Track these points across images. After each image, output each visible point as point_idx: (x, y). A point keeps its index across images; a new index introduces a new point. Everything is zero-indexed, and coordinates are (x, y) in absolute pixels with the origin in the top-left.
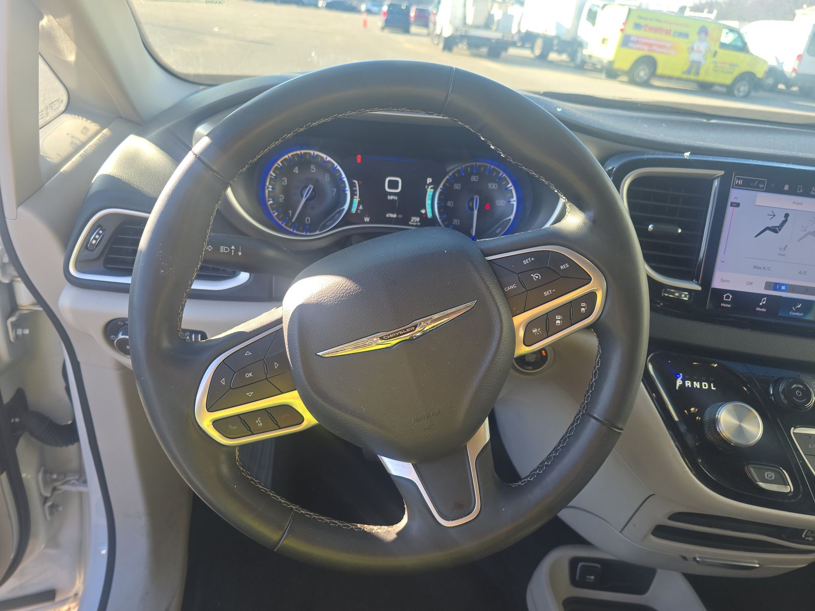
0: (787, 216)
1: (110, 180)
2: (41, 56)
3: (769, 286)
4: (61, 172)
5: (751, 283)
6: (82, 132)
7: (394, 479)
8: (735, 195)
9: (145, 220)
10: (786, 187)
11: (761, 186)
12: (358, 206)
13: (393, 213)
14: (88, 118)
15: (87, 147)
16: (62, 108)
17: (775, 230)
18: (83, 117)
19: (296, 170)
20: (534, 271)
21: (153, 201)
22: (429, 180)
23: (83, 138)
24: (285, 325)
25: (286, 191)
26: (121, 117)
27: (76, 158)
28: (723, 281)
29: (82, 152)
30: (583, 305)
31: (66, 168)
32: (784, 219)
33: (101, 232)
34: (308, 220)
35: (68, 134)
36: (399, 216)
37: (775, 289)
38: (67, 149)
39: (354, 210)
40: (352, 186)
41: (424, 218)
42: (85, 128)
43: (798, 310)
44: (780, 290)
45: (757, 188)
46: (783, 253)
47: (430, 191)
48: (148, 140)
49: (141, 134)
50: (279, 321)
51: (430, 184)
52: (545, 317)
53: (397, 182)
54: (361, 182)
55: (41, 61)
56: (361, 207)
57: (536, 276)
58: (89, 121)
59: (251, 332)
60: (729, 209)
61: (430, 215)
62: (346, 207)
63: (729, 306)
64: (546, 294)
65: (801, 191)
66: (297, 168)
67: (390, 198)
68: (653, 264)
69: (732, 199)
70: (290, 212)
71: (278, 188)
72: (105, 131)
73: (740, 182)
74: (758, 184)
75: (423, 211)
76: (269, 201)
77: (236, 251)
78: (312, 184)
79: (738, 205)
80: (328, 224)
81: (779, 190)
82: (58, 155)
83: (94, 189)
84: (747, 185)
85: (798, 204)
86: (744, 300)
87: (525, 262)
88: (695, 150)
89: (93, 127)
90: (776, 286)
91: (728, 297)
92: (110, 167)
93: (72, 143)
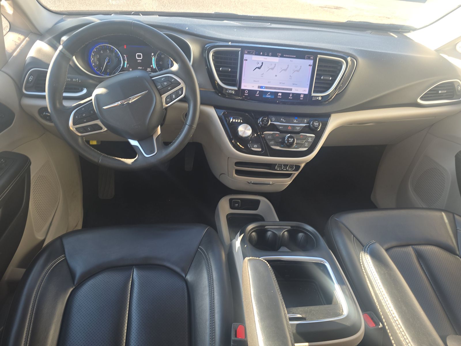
0: (262, 63)
1: (33, 58)
2: (2, 15)
3: (259, 87)
4: (13, 56)
5: (253, 87)
6: (18, 40)
7: (133, 146)
8: (246, 56)
9: (47, 72)
10: (261, 53)
11: (253, 53)
12: (127, 65)
13: (140, 67)
14: (19, 34)
15: (21, 46)
16: (8, 30)
17: (259, 68)
18: (17, 33)
19: (102, 52)
20: (165, 82)
21: (49, 65)
22: (153, 54)
23: (19, 42)
24: (93, 101)
25: (99, 60)
26: (32, 32)
27: (18, 50)
28: (245, 86)
29: (20, 47)
30: (180, 91)
31: (15, 54)
32: (262, 64)
33: (32, 77)
34: (108, 71)
35: (13, 41)
36: (143, 68)
37: (261, 88)
38: (14, 47)
39: (125, 66)
40: (123, 57)
41: (152, 68)
42: (19, 38)
43: (269, 95)
44: (262, 88)
45: (252, 54)
46: (262, 76)
47: (153, 58)
48: (45, 43)
49: (41, 40)
50: (91, 100)
51: (153, 56)
52: (170, 95)
53: (141, 55)
54: (127, 56)
55: (2, 16)
56: (128, 65)
57: (165, 83)
58: (20, 35)
59: (83, 103)
60: (244, 62)
61: (154, 67)
62: (122, 65)
63: (247, 94)
64: (169, 88)
65: (266, 54)
66: (102, 51)
67: (139, 61)
68: (224, 82)
69: (245, 58)
70: (101, 68)
71: (96, 59)
72: (27, 39)
73: (247, 52)
74: (252, 53)
75: (152, 66)
76: (93, 64)
77: (79, 80)
78: (108, 57)
79: (247, 60)
80: (116, 72)
81: (259, 54)
82: (11, 49)
83: (27, 62)
84: (249, 53)
85: (266, 59)
86: (252, 92)
87: (162, 79)
88: (233, 41)
89: (22, 37)
90: (261, 87)
91: (246, 92)
92: (32, 53)
93: (15, 44)
